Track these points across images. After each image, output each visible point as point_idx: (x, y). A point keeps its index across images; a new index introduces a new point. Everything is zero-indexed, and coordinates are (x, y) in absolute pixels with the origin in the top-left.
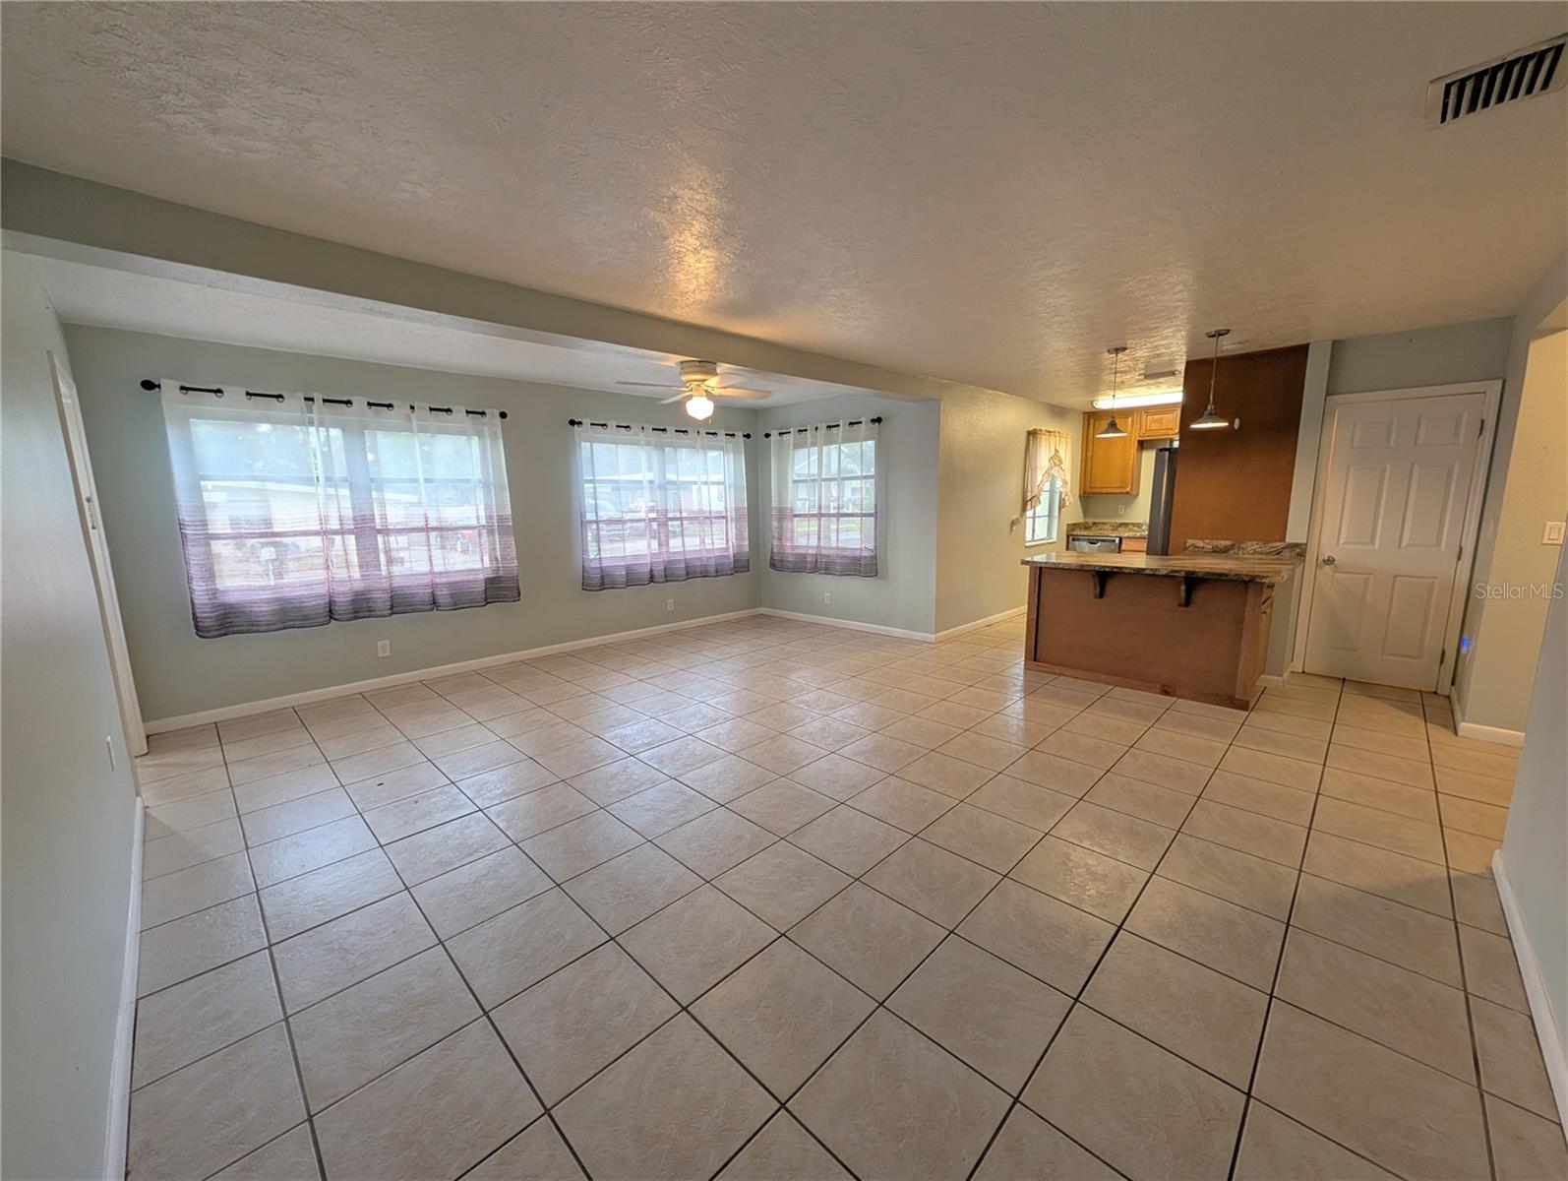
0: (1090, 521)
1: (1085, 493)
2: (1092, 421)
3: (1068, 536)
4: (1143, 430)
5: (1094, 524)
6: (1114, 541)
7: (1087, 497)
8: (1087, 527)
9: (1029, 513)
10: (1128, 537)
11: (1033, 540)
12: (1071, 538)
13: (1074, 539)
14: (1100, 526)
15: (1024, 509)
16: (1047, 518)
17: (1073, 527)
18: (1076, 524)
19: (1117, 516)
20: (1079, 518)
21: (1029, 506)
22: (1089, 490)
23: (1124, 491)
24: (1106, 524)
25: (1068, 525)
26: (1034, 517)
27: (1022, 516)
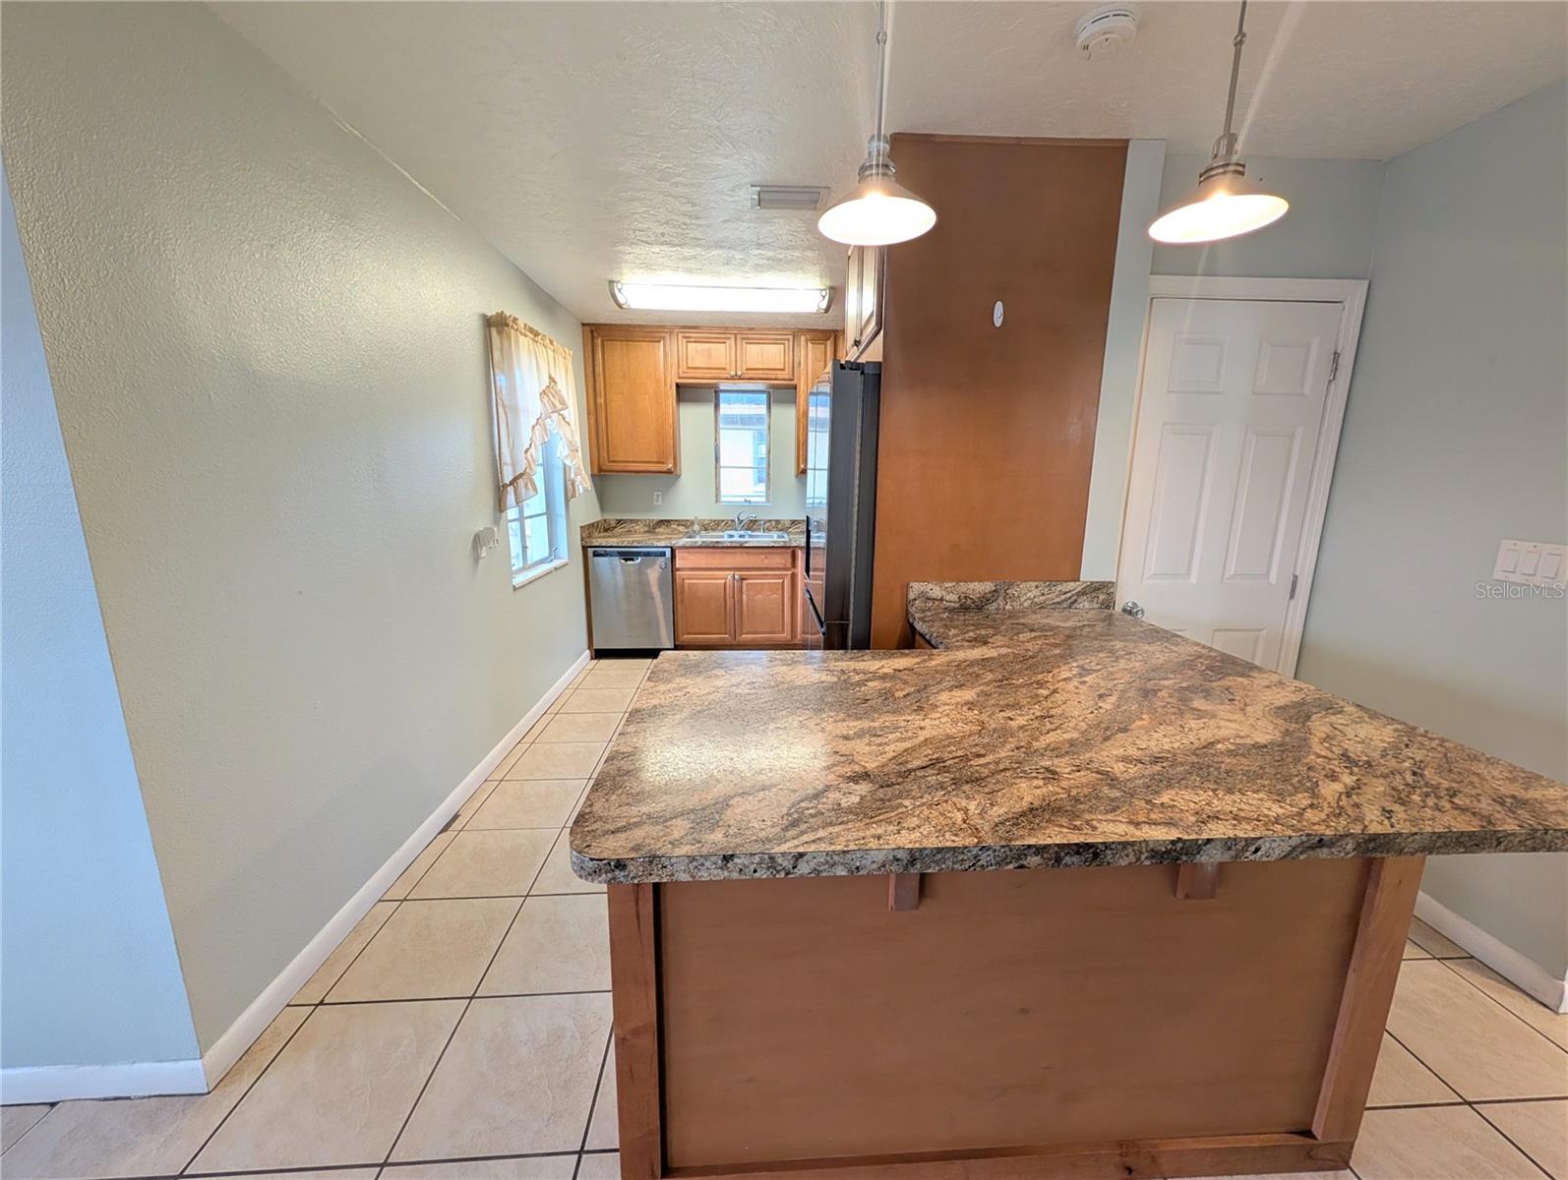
0: (612, 517)
1: (600, 470)
2: (599, 342)
3: (585, 548)
4: (683, 367)
5: (619, 522)
6: (664, 553)
7: (603, 475)
8: (606, 528)
9: (512, 513)
10: (684, 547)
11: (525, 568)
12: (590, 551)
13: (596, 554)
14: (628, 526)
15: (500, 506)
16: (545, 517)
17: (589, 530)
18: (593, 524)
19: (653, 508)
20: (594, 515)
21: (511, 497)
22: (607, 465)
23: (664, 468)
24: (635, 521)
25: (581, 527)
26: (521, 519)
27: (497, 521)
